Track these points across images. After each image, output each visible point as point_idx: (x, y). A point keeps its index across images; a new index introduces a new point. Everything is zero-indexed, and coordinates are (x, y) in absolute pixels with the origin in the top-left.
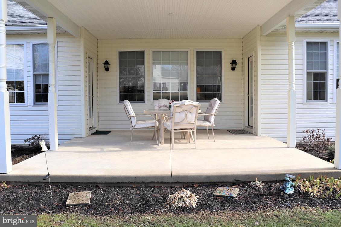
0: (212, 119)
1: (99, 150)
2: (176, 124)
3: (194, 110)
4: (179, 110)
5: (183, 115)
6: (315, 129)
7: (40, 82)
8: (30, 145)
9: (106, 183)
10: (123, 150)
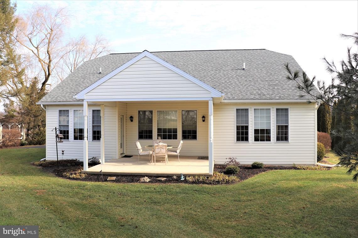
0: (178, 151)
1: (123, 164)
2: (156, 154)
3: (164, 147)
4: (157, 147)
5: (159, 150)
6: (231, 157)
7: (96, 130)
8: (91, 162)
9: (121, 175)
10: (133, 165)
